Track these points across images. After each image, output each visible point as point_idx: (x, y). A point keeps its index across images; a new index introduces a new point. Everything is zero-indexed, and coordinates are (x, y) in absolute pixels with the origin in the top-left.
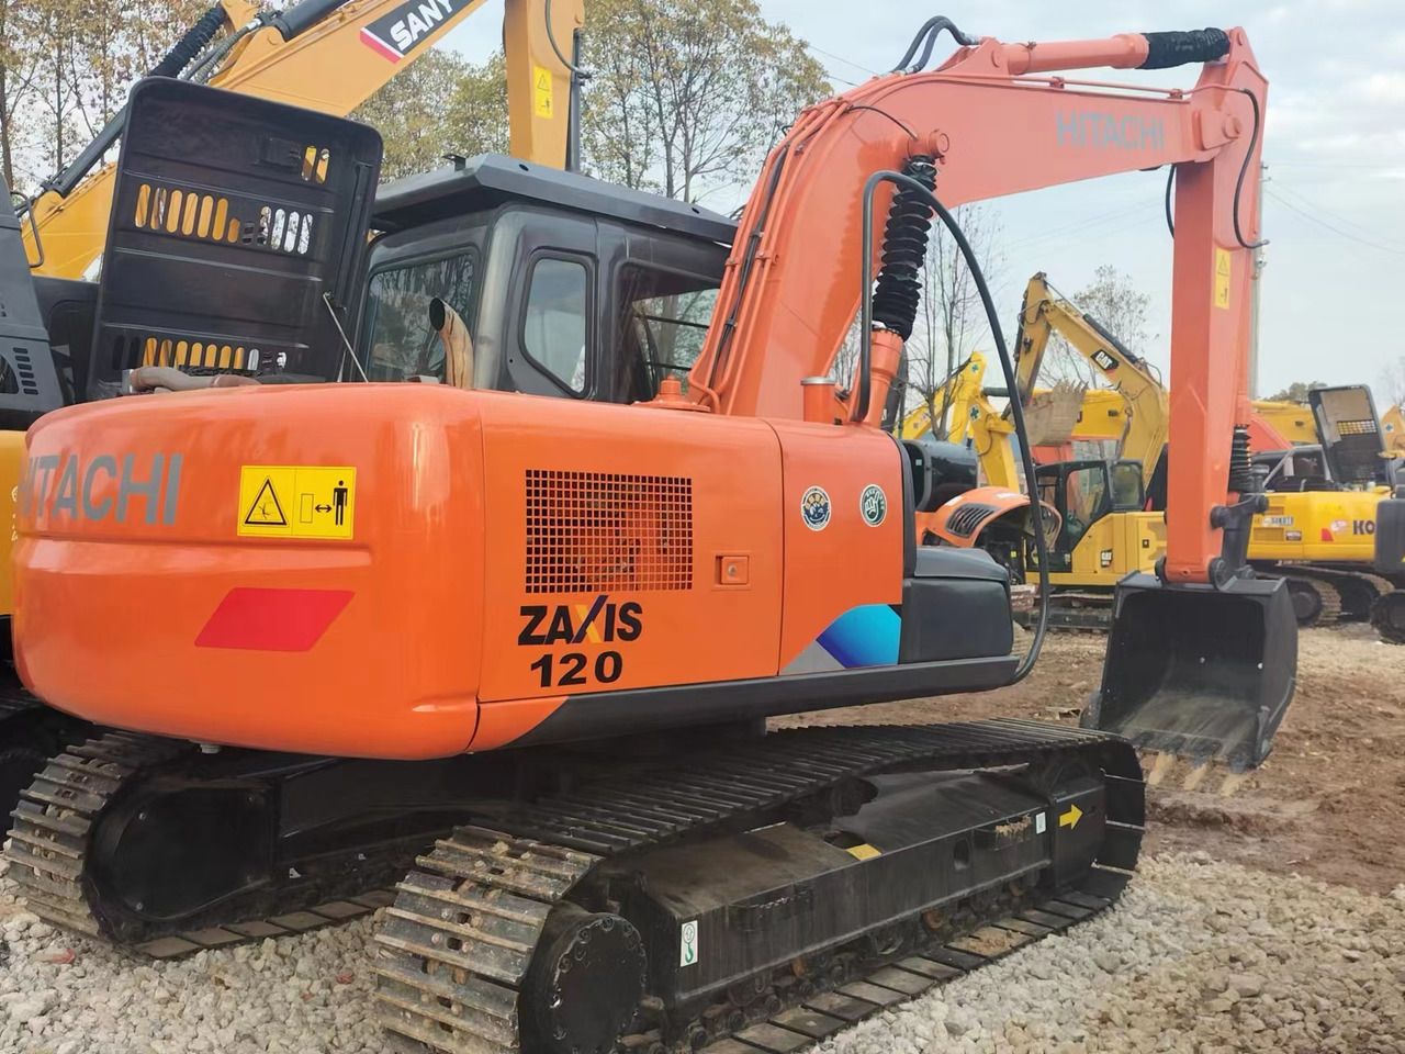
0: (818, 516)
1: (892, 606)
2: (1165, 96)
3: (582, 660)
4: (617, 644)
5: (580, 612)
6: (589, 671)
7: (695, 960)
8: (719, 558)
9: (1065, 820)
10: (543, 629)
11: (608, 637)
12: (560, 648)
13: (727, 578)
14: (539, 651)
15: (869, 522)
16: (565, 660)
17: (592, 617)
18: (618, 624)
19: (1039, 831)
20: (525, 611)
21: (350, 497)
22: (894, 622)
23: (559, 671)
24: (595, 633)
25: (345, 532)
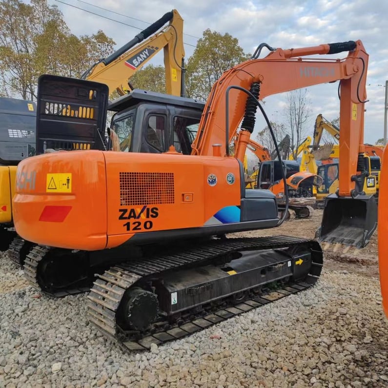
0: (213, 182)
1: (237, 206)
2: (335, 61)
3: (140, 224)
4: (151, 219)
5: (138, 210)
6: (142, 226)
7: (176, 302)
8: (183, 195)
9: (297, 263)
10: (127, 215)
11: (148, 217)
12: (132, 220)
13: (185, 200)
14: (126, 221)
15: (229, 183)
16: (134, 223)
17: (142, 211)
18: (151, 213)
19: (289, 266)
20: (120, 210)
21: (70, 181)
22: (238, 211)
23: (132, 226)
24: (143, 216)
25: (69, 191)
